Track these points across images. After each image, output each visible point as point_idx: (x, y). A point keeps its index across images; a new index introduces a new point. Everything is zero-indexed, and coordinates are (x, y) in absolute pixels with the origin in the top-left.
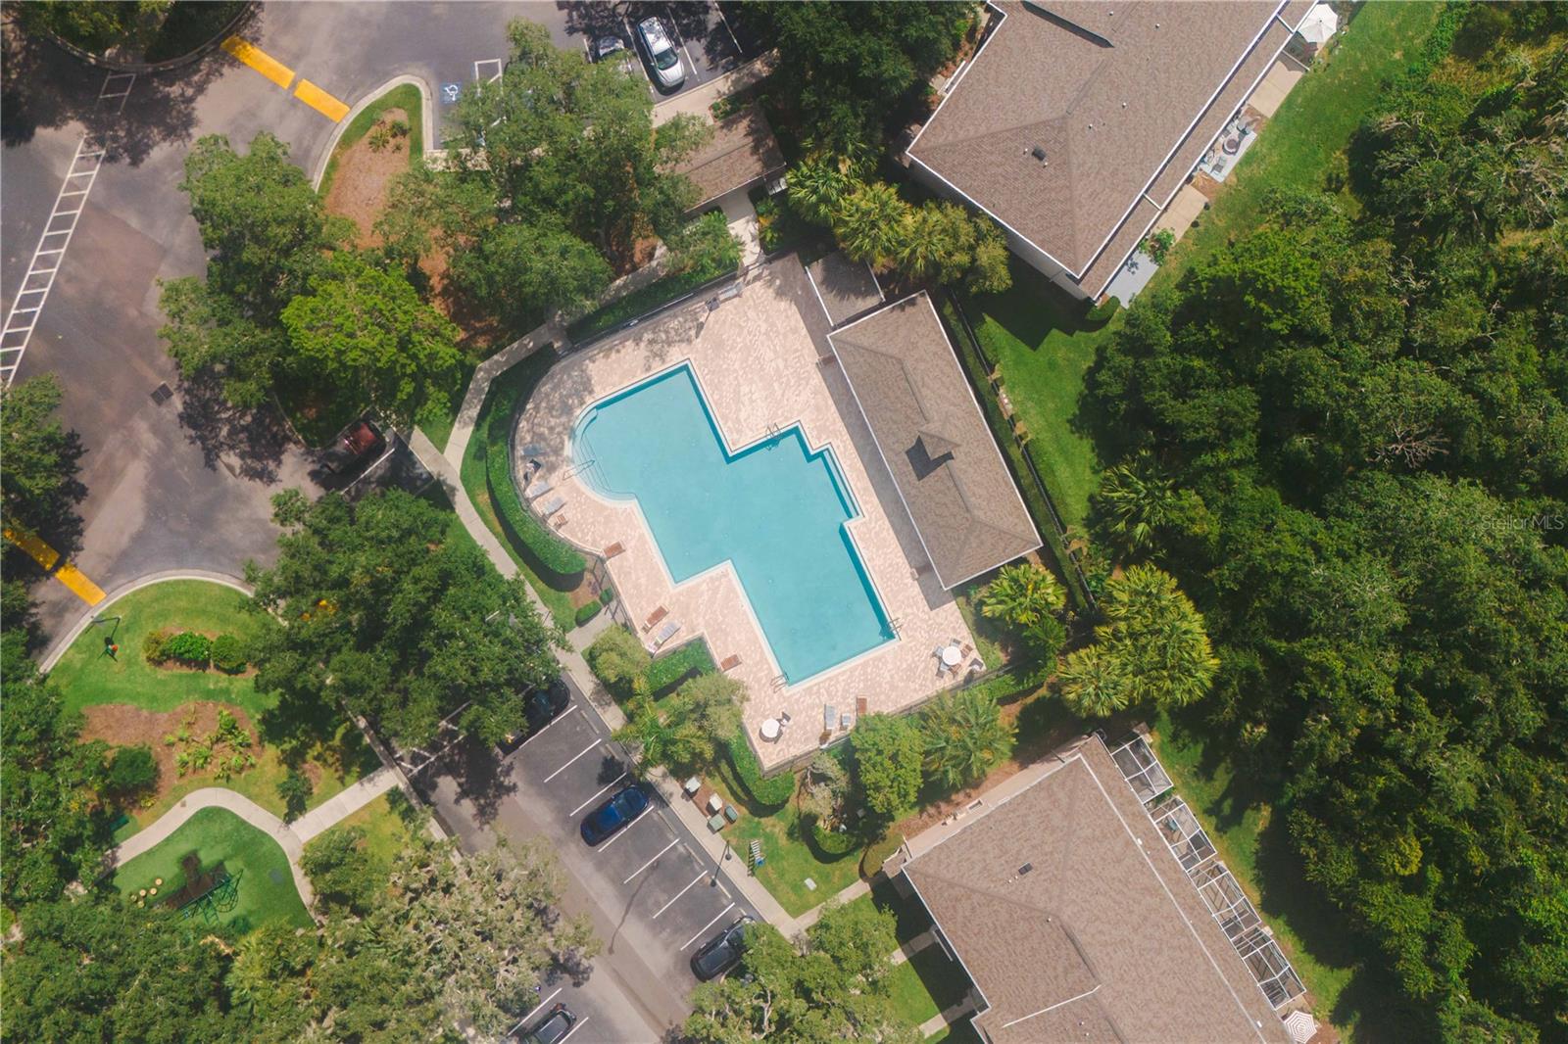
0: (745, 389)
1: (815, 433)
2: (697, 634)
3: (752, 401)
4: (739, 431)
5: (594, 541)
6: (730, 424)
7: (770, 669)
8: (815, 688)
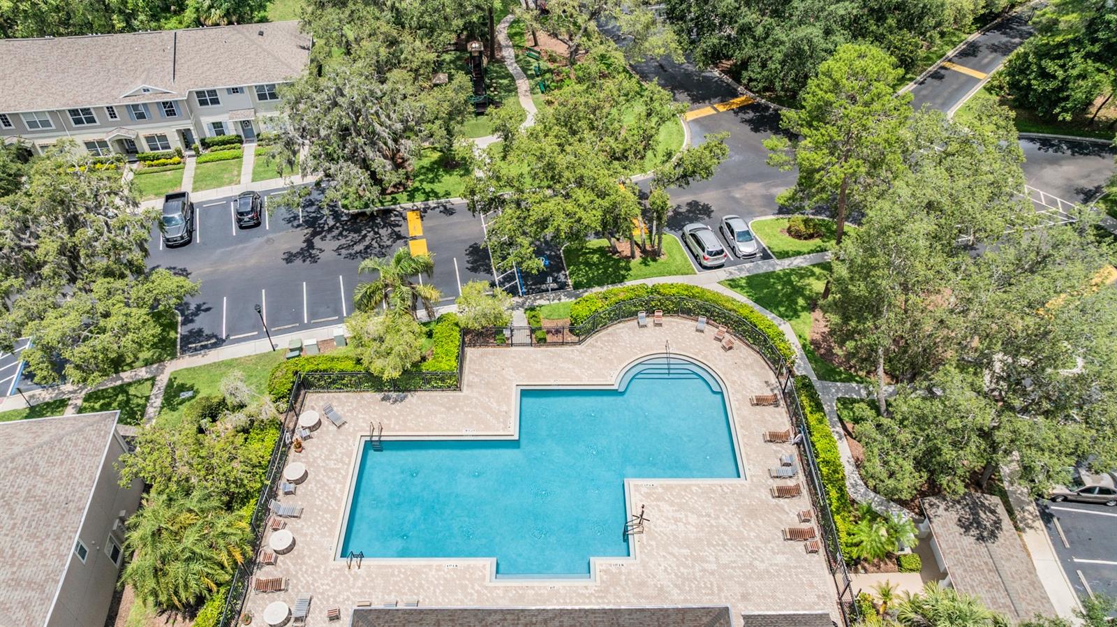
4: (648, 497)
8: (347, 461)
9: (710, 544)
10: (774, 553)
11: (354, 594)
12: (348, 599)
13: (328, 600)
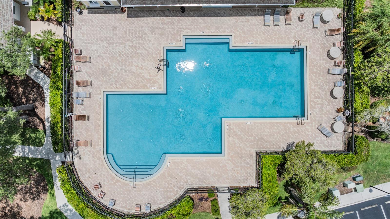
0: (134, 69)
1: (174, 42)
2: (255, 154)
3: (142, 68)
4: (155, 82)
5: (179, 188)
6: (148, 85)
7: (291, 123)
8: (312, 104)
9: (127, 55)
10: (97, 50)
11: (294, 29)
12: (296, 27)
13: (305, 26)
